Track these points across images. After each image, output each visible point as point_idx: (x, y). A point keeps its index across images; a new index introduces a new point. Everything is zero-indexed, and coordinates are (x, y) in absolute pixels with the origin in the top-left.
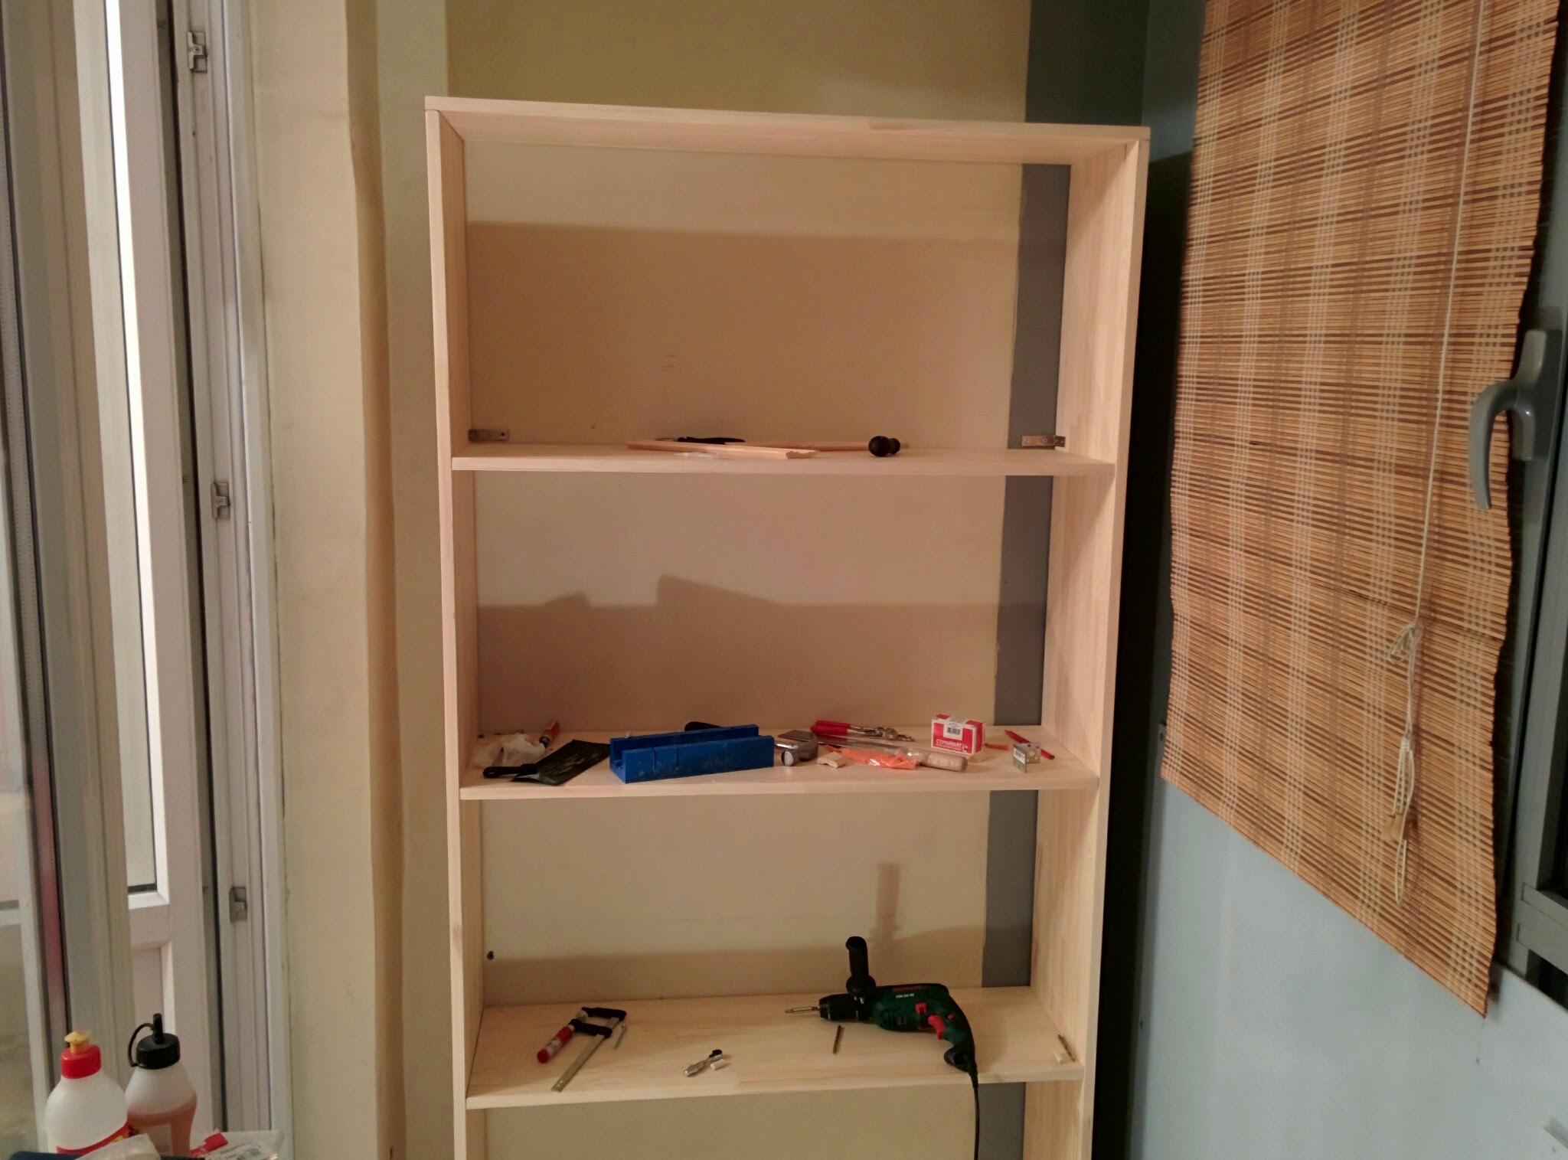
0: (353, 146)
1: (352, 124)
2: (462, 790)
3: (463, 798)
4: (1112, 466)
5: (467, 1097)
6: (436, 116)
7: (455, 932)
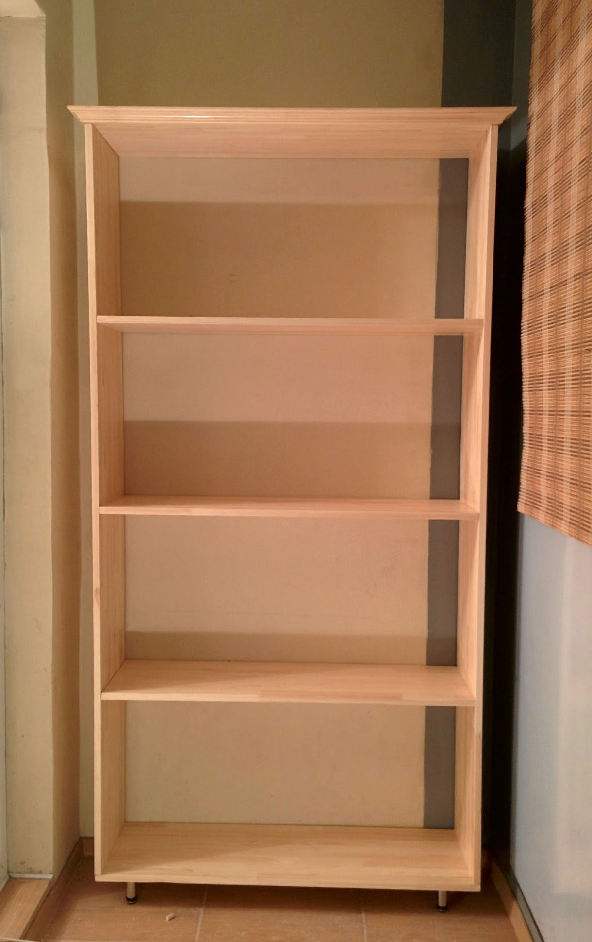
0: (49, 147)
1: (48, 135)
2: (101, 508)
3: (101, 512)
4: (482, 320)
5: (102, 692)
6: (90, 126)
7: (96, 591)
